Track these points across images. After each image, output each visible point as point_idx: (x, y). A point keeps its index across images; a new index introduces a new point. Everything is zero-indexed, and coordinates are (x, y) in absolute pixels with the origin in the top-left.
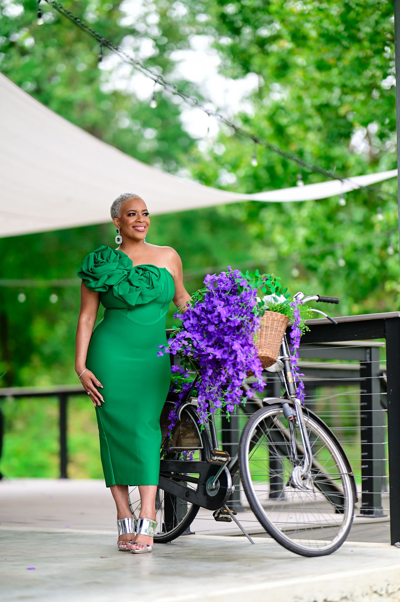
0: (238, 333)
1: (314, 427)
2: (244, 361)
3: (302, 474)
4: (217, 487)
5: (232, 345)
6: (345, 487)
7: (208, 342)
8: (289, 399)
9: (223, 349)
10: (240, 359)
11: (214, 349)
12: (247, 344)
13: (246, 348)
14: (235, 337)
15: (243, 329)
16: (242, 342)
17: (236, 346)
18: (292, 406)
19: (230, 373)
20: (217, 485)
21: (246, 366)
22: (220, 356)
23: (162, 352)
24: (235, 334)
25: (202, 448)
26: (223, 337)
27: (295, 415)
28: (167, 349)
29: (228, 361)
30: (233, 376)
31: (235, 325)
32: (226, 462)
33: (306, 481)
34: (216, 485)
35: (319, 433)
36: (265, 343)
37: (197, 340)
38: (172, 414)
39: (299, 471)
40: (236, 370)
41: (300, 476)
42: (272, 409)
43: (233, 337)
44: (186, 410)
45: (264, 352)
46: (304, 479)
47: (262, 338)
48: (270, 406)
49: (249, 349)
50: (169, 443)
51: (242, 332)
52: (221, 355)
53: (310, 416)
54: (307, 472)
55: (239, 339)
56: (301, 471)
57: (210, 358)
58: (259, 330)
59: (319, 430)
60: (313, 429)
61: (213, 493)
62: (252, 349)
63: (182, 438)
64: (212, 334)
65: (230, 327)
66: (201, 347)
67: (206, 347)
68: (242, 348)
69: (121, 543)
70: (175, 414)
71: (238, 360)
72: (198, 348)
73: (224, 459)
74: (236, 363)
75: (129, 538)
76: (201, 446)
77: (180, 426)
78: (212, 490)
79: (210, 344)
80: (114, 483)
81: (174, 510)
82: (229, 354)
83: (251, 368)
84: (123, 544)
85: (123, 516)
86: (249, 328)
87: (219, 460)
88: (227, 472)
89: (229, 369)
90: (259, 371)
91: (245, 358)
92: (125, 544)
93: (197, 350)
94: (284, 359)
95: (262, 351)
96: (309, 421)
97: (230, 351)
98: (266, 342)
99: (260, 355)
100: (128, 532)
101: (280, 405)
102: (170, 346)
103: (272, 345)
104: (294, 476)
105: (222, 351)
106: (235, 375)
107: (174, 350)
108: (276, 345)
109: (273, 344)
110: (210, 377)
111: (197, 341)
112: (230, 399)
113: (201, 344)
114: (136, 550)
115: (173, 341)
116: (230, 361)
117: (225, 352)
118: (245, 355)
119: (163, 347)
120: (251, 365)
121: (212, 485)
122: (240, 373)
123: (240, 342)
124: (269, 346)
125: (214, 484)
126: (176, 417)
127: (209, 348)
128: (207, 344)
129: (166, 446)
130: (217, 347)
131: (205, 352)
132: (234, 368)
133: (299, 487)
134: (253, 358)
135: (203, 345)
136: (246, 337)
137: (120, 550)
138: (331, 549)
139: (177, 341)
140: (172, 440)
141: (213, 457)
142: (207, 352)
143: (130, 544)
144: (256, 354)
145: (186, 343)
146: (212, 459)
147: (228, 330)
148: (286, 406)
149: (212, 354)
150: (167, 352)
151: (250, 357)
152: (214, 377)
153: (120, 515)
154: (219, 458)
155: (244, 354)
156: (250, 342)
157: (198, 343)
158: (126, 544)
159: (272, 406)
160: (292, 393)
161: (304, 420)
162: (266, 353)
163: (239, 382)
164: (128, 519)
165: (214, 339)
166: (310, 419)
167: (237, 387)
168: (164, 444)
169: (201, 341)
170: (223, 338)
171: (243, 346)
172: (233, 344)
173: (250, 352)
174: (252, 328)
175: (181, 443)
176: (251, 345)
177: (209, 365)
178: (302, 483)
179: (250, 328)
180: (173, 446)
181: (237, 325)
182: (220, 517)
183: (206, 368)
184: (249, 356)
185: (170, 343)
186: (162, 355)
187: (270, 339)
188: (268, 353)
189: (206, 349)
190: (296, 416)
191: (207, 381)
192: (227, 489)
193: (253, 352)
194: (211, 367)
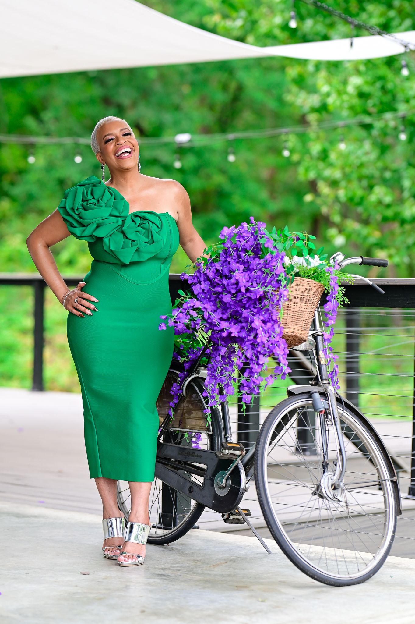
0: (260, 306)
1: (350, 421)
2: (266, 342)
3: (333, 483)
4: (228, 485)
5: (252, 322)
6: (386, 496)
7: (223, 314)
8: (320, 386)
9: (240, 324)
10: (261, 339)
11: (230, 324)
12: (271, 320)
13: (269, 325)
14: (256, 310)
15: (266, 301)
16: (264, 318)
17: (257, 323)
18: (324, 395)
19: (248, 356)
20: (228, 482)
21: (268, 348)
22: (236, 333)
23: (165, 325)
24: (256, 306)
25: (211, 433)
26: (241, 310)
27: (327, 407)
28: (171, 321)
29: (246, 340)
30: (252, 359)
31: (257, 296)
32: (239, 456)
33: (338, 491)
34: (226, 481)
35: (357, 428)
36: (293, 319)
37: (209, 311)
38: (175, 388)
39: (330, 479)
40: (255, 352)
41: (330, 485)
42: (299, 400)
43: (253, 311)
44: (192, 383)
45: (292, 330)
46: (335, 489)
47: (289, 312)
48: (297, 396)
49: (273, 326)
50: (170, 422)
51: (265, 306)
52: (238, 332)
53: (345, 406)
54: (339, 479)
55: (260, 313)
56: (332, 478)
57: (224, 334)
58: (286, 303)
59: (356, 424)
60: (349, 422)
61: (223, 492)
62: (276, 326)
63: (186, 417)
64: (227, 305)
65: (249, 299)
66: (214, 321)
67: (220, 321)
68: (263, 325)
69: (108, 549)
70: (178, 388)
71: (259, 340)
72: (209, 321)
73: (238, 453)
74: (256, 343)
75: (117, 543)
76: (210, 431)
77: (184, 402)
78: (222, 488)
79: (225, 317)
80: (100, 475)
81: (174, 506)
82: (247, 332)
83: (274, 351)
84: (109, 551)
85: (110, 515)
86: (273, 301)
87: (231, 454)
88: (241, 467)
89: (247, 350)
90: (284, 354)
91: (268, 339)
92: (112, 551)
93: (208, 323)
94: (317, 334)
95: (289, 328)
96: (344, 414)
97: (248, 328)
98: (294, 316)
99: (286, 333)
100: (116, 536)
101: (309, 394)
102: (174, 318)
103: (302, 321)
104: (322, 485)
105: (239, 327)
106: (254, 358)
107: (180, 322)
108: (307, 320)
109: (303, 319)
110: (223, 357)
111: (208, 313)
112: (247, 388)
113: (213, 317)
114: (124, 563)
115: (179, 311)
116: (248, 340)
117: (242, 328)
118: (268, 335)
119: (166, 318)
120: (275, 347)
121: (222, 483)
122: (261, 357)
123: (262, 317)
124: (298, 322)
125: (224, 481)
126: (180, 392)
127: (223, 322)
128: (221, 316)
129: (167, 426)
130: (234, 321)
131: (219, 326)
132: (253, 349)
133: (328, 498)
134: (277, 339)
135: (215, 318)
136: (270, 312)
137: (105, 557)
138: (365, 577)
139: (183, 311)
140: (174, 419)
141: (224, 451)
142: (220, 328)
143: (118, 552)
144: (281, 332)
145: (194, 314)
146: (222, 453)
147: (247, 302)
148: (317, 396)
149: (226, 329)
150: (171, 324)
151: (274, 337)
152: (227, 356)
153: (107, 514)
154: (232, 452)
155: (266, 333)
156: (274, 318)
157: (209, 315)
158: (114, 551)
159: (299, 395)
160: (324, 378)
161: (339, 413)
162: (294, 330)
163: (258, 368)
164: (116, 519)
165: (229, 312)
166: (346, 410)
167: (256, 374)
168: (164, 423)
169: (214, 313)
170: (240, 312)
171: (264, 322)
172: (254, 319)
173: (274, 330)
174: (278, 301)
175: (186, 424)
176: (276, 322)
177: (223, 342)
178: (332, 494)
179: (275, 301)
180: (175, 427)
181: (258, 297)
182: (230, 518)
183: (218, 345)
184: (272, 336)
185: (175, 314)
186: (164, 328)
187: (299, 314)
188: (296, 331)
189: (220, 323)
190: (328, 409)
191: (218, 361)
192: (240, 489)
193: (277, 330)
194: (224, 344)
